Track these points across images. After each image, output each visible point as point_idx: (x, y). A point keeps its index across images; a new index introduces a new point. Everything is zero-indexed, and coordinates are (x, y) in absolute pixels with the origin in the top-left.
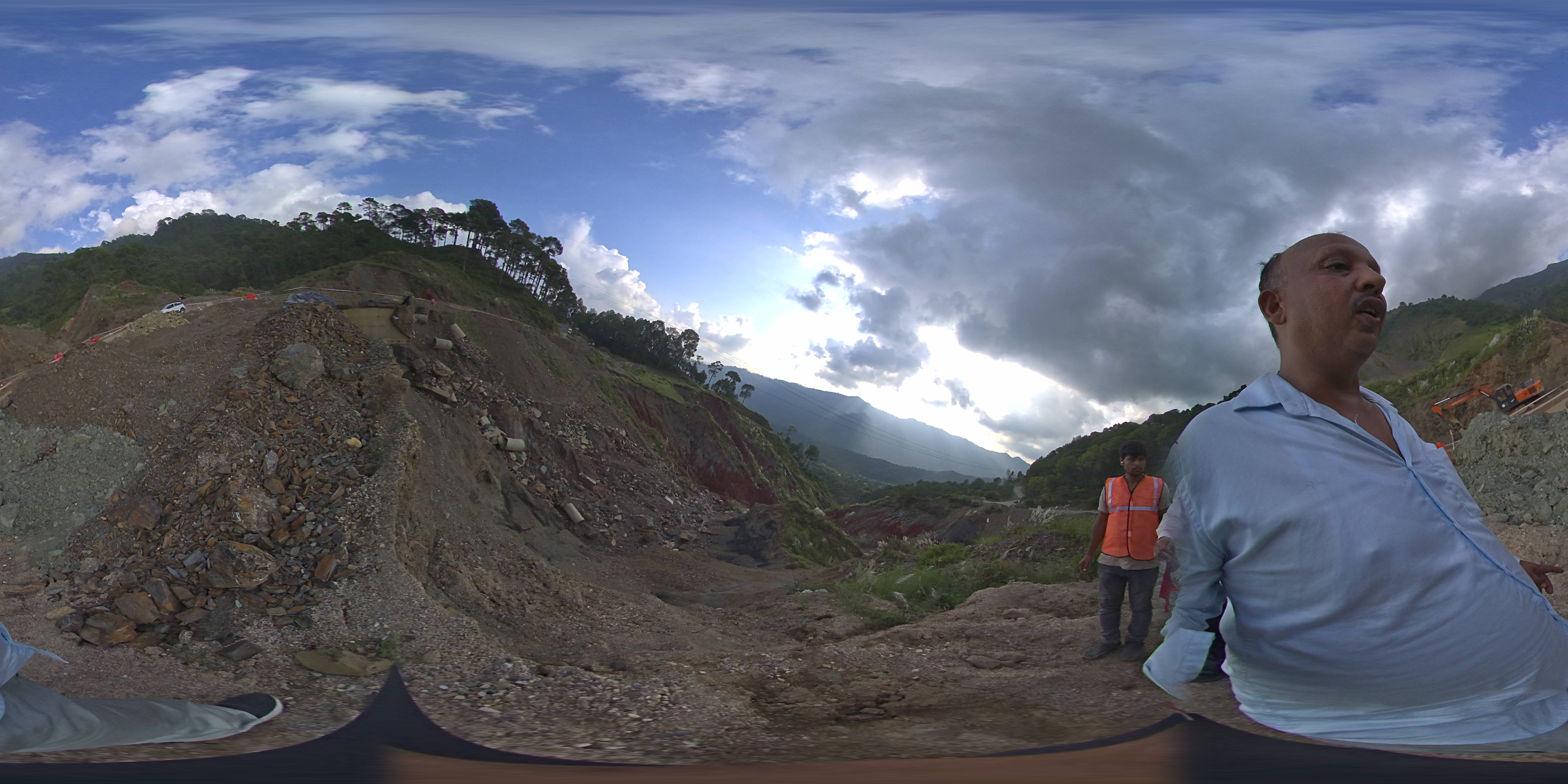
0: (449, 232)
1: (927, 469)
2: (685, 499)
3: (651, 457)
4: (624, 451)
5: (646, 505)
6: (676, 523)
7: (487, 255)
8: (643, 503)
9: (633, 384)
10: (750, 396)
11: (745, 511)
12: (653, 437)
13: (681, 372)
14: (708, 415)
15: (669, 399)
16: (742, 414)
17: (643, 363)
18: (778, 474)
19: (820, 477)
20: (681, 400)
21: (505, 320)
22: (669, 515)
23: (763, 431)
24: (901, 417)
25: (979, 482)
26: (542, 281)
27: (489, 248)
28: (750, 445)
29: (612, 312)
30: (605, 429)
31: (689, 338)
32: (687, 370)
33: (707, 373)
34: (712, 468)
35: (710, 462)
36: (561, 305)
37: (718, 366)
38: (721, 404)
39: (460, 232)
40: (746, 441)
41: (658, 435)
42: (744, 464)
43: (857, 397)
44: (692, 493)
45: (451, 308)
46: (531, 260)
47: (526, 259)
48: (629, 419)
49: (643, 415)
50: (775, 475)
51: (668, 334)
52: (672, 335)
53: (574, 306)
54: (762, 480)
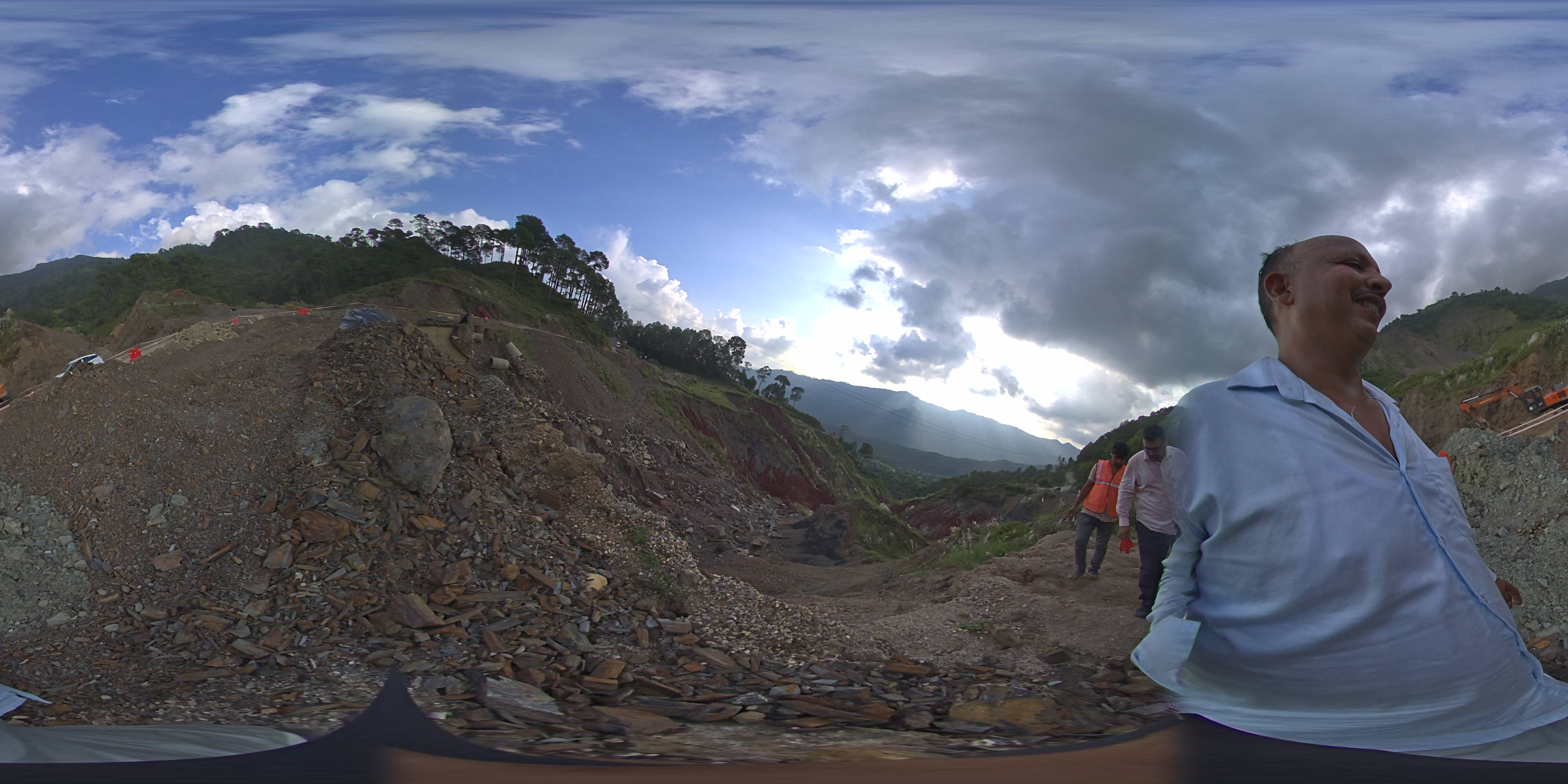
0: (495, 249)
1: (981, 460)
2: (751, 506)
3: (712, 467)
4: (686, 464)
5: (715, 515)
6: (746, 530)
7: (534, 272)
8: (711, 514)
9: (687, 395)
10: (800, 398)
11: (810, 513)
12: (712, 447)
13: (731, 379)
14: (763, 422)
15: (722, 407)
16: (794, 417)
17: (692, 373)
18: (835, 475)
19: (876, 474)
20: (733, 408)
21: (558, 337)
22: (737, 523)
23: (816, 433)
24: (950, 410)
25: (1031, 470)
26: (589, 296)
27: (536, 264)
28: (804, 448)
29: (658, 323)
30: (665, 442)
31: (736, 345)
32: (736, 377)
33: (756, 379)
34: (771, 473)
35: (769, 468)
36: (608, 319)
37: (766, 370)
38: (773, 408)
39: (507, 247)
40: (801, 444)
41: (716, 444)
42: (802, 467)
43: (906, 392)
44: (756, 500)
45: (505, 326)
46: (576, 275)
47: (572, 274)
48: (687, 431)
49: (699, 425)
50: (832, 476)
51: (715, 343)
52: (719, 343)
53: (620, 319)
54: (820, 481)
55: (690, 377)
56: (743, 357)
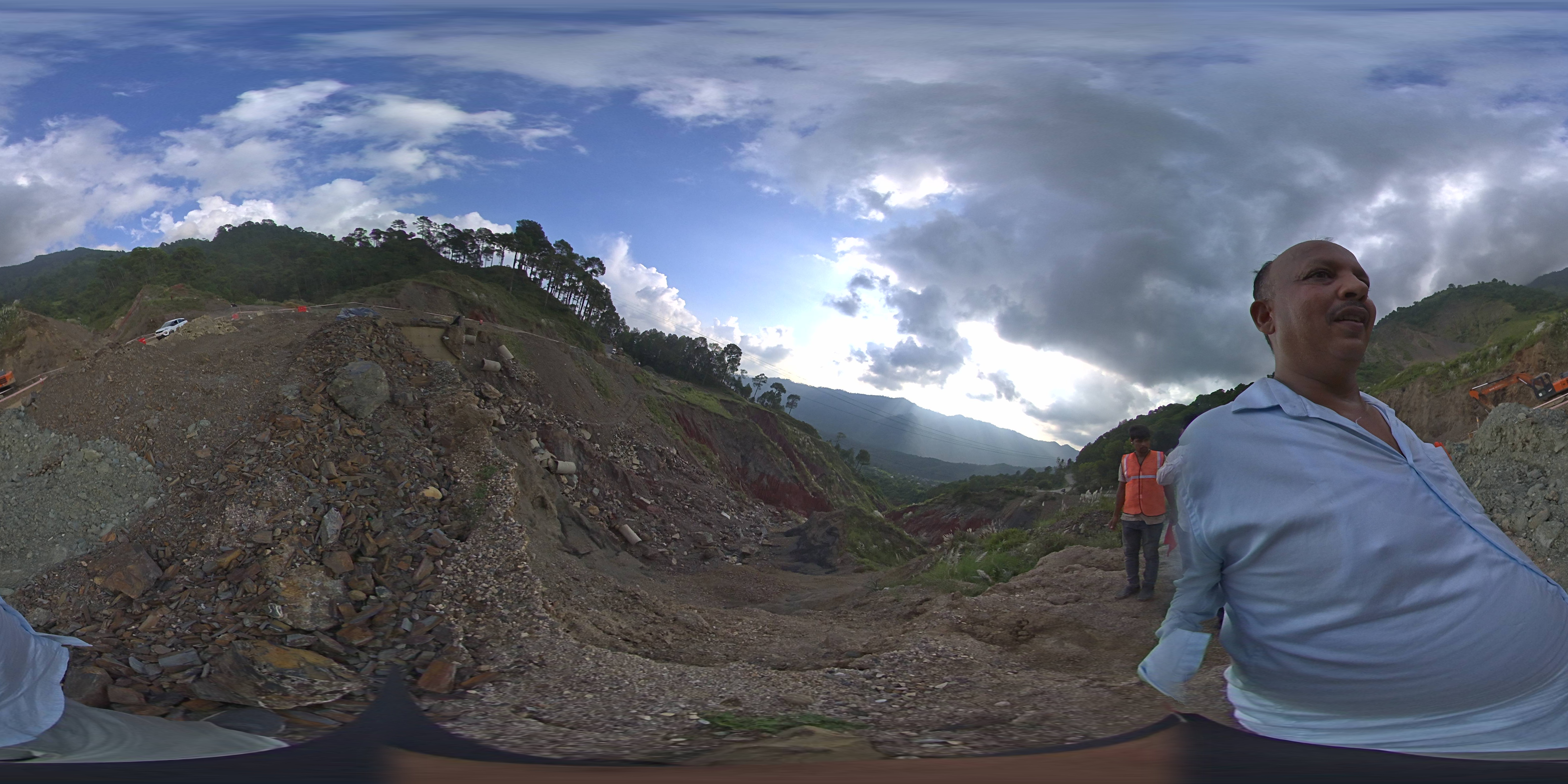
0: (495, 253)
1: (978, 464)
2: (742, 513)
3: (703, 474)
4: (676, 470)
5: (704, 522)
6: (736, 538)
7: (533, 277)
8: (700, 521)
9: (680, 402)
10: (796, 406)
11: (804, 520)
12: (704, 454)
13: (726, 387)
14: (757, 428)
15: (716, 414)
16: (790, 425)
17: (688, 380)
18: (831, 482)
19: (874, 481)
20: (728, 415)
21: (552, 342)
22: (727, 530)
23: (813, 440)
24: (947, 415)
25: (1030, 472)
26: (586, 302)
27: (534, 269)
28: (800, 455)
29: (655, 330)
30: (655, 448)
31: (732, 352)
32: (731, 385)
33: (752, 386)
34: (765, 481)
35: (762, 475)
36: (605, 325)
37: (762, 378)
38: (769, 416)
39: (506, 252)
40: (796, 451)
41: (708, 452)
42: (797, 474)
43: (902, 398)
44: (747, 507)
45: (499, 329)
46: (574, 281)
47: (570, 280)
48: (679, 438)
49: (692, 432)
50: (828, 483)
51: (711, 350)
52: (715, 351)
53: (618, 325)
54: (816, 488)
55: (686, 384)
56: (739, 364)
